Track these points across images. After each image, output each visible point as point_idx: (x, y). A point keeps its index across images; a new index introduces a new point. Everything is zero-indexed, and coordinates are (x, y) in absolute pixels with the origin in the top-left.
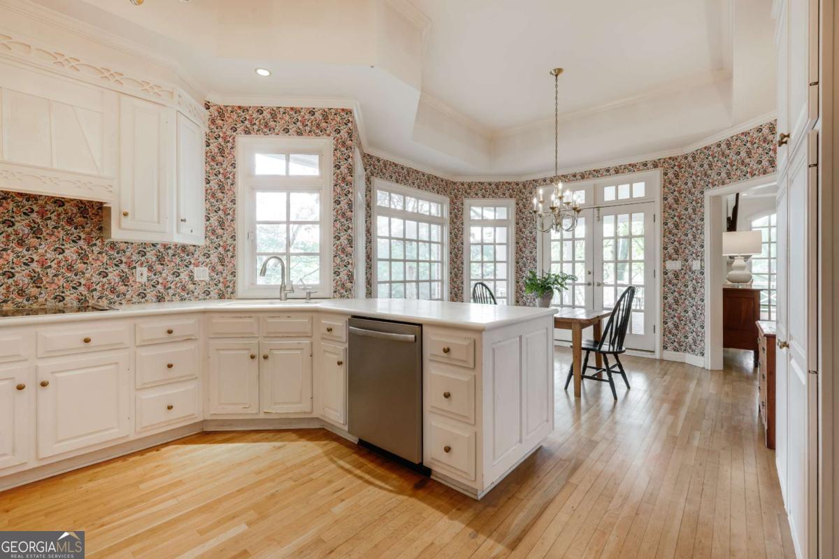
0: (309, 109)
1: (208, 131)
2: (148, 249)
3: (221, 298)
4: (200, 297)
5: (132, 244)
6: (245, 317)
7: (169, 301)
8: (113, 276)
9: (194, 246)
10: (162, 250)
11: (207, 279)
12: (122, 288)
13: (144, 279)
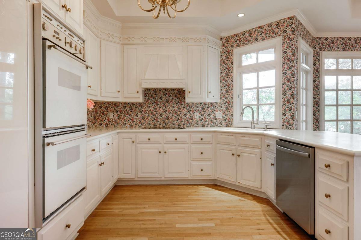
0: (268, 24)
1: (221, 50)
2: (199, 105)
3: (227, 126)
4: (218, 126)
5: (194, 103)
6: (230, 135)
7: (206, 127)
8: (188, 117)
9: (216, 103)
10: (204, 105)
11: (221, 117)
12: (191, 121)
13: (198, 118)
